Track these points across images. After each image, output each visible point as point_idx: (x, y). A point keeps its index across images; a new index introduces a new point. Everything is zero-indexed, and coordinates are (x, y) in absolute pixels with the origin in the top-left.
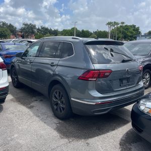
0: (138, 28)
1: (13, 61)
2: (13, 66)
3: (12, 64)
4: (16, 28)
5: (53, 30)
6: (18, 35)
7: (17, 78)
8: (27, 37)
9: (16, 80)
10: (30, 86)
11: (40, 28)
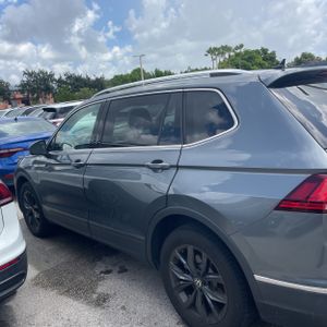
0: (274, 53)
1: (21, 166)
2: (23, 180)
3: (20, 173)
4: (8, 85)
5: (93, 78)
6: (15, 99)
7: (40, 210)
8: (36, 101)
9: (36, 215)
10: (88, 235)
11: (64, 78)
